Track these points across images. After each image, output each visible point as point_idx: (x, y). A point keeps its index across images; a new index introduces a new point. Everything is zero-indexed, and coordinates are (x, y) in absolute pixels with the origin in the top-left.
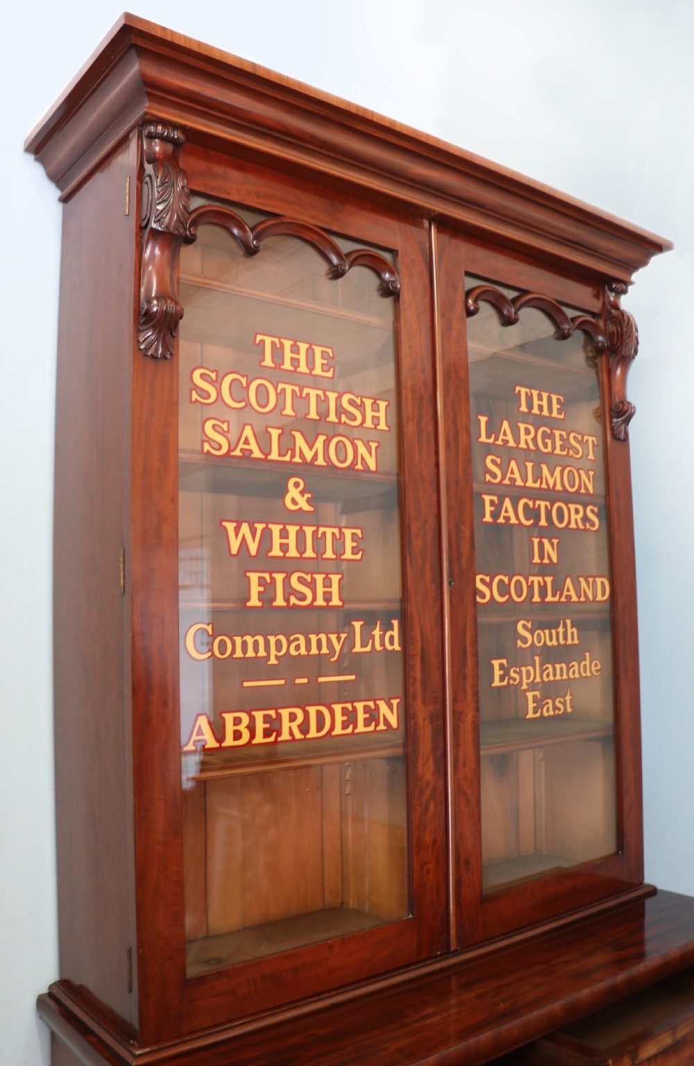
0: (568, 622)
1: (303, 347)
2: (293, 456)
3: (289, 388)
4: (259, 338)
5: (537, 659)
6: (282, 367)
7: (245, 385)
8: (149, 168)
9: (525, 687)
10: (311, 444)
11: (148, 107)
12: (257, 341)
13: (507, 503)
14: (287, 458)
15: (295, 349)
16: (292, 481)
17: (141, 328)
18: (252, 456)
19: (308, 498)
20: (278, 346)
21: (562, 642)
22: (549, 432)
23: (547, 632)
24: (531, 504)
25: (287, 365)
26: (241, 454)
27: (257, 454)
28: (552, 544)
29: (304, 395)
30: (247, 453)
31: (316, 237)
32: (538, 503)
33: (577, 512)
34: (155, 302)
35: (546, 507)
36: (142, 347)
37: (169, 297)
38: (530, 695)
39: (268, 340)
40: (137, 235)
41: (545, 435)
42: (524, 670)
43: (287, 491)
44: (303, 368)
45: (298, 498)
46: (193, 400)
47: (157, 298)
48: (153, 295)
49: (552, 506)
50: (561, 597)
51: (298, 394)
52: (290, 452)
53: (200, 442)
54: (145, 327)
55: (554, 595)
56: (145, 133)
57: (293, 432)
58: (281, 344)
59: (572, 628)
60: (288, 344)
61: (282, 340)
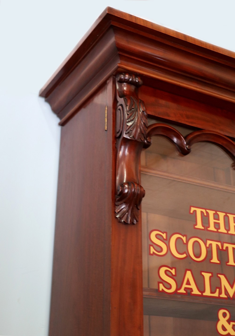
1: (221, 215)
2: (220, 293)
3: (214, 244)
4: (193, 209)
6: (209, 229)
7: (185, 242)
8: (121, 101)
10: (232, 284)
11: (120, 64)
12: (192, 212)
14: (216, 295)
15: (216, 217)
16: (221, 312)
17: (116, 203)
18: (193, 293)
19: (233, 325)
20: (205, 214)
25: (212, 228)
26: (185, 292)
27: (196, 291)
29: (224, 248)
30: (189, 291)
31: (225, 142)
34: (126, 186)
36: (118, 216)
37: (136, 183)
39: (199, 211)
40: (113, 142)
43: (219, 320)
44: (222, 229)
45: (226, 325)
46: (152, 253)
47: (128, 183)
48: (125, 181)
51: (221, 248)
52: (218, 290)
53: (157, 284)
54: (119, 203)
56: (118, 79)
57: (219, 275)
58: (207, 213)
60: (211, 213)
61: (207, 211)
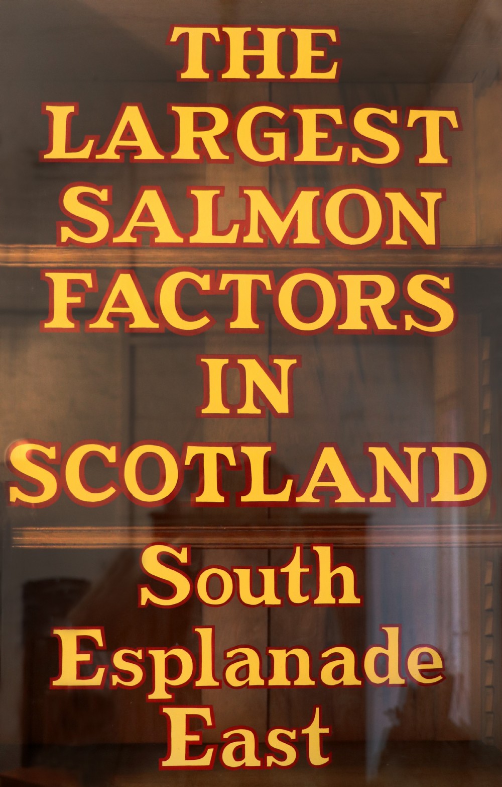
0: (324, 553)
5: (206, 634)
9: (159, 693)
13: (125, 284)
21: (295, 595)
22: (280, 114)
23: (244, 575)
24: (204, 283)
28: (274, 373)
32: (226, 279)
33: (370, 291)
35: (257, 286)
38: (178, 717)
41: (262, 125)
42: (159, 657)
49: (278, 283)
50: (296, 492)
55: (271, 486)
59: (333, 567)
